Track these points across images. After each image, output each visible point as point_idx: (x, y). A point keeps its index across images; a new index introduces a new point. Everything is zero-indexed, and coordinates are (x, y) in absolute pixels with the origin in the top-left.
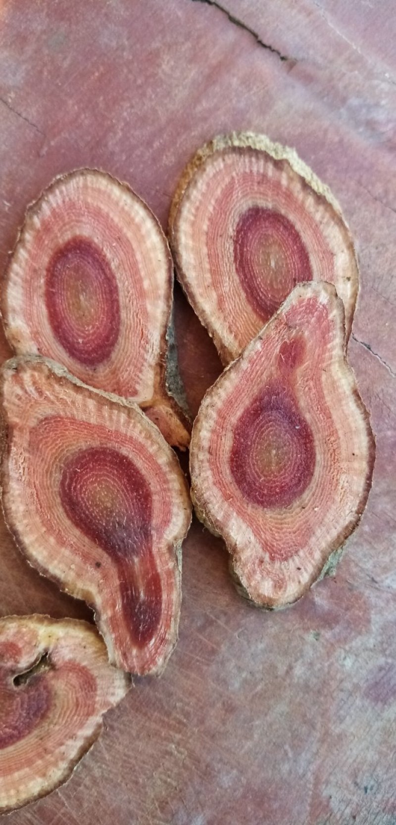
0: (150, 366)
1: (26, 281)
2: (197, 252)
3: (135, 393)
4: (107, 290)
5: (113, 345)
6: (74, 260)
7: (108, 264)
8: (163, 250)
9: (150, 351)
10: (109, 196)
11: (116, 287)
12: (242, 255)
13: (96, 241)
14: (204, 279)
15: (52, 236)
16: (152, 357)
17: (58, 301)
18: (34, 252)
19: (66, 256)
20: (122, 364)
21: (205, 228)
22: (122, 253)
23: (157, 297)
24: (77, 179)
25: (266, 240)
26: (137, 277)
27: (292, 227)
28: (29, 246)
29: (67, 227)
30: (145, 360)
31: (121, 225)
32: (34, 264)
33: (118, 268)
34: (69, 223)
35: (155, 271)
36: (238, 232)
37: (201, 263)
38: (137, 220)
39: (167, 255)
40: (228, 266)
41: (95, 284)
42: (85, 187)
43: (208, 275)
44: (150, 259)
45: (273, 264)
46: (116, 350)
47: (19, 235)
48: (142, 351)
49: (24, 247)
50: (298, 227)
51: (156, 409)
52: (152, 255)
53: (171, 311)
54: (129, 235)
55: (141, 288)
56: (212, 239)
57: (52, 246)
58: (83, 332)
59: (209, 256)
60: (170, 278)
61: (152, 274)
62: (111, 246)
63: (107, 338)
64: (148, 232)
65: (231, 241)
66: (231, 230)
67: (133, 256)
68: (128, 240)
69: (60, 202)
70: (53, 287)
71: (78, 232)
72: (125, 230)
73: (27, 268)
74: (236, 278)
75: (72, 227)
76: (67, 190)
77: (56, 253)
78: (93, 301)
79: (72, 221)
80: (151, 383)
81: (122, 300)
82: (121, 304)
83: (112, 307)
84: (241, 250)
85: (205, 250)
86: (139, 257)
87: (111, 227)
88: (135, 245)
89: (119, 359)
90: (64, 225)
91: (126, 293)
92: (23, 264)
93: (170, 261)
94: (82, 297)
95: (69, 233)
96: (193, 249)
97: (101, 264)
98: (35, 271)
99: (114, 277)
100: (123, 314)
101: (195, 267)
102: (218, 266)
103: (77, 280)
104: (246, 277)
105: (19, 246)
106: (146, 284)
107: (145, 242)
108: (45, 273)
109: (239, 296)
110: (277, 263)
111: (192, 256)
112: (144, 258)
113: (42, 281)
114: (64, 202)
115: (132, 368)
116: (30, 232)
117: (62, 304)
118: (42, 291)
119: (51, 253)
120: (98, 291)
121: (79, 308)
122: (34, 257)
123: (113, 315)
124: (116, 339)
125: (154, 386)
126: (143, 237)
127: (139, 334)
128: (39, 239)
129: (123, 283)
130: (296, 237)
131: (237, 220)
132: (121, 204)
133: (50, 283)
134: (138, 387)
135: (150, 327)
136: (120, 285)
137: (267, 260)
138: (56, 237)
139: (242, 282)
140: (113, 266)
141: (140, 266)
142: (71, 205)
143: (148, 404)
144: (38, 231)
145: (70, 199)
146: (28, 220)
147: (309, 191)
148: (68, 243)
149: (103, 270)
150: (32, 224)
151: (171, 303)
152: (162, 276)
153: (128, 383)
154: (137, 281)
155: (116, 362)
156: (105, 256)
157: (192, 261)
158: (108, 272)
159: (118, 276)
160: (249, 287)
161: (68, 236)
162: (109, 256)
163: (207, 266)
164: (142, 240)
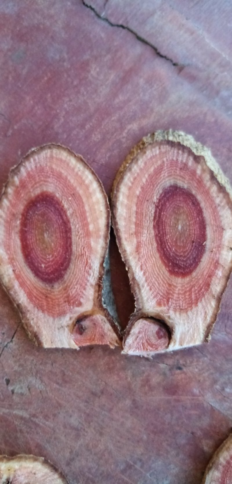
0: (92, 285)
1: (7, 222)
2: (129, 208)
3: (80, 304)
4: (64, 230)
5: (65, 269)
6: (41, 208)
7: (65, 212)
8: (104, 204)
9: (92, 274)
10: (68, 164)
11: (70, 229)
12: (159, 217)
13: (57, 195)
14: (130, 229)
15: (27, 191)
16: (93, 279)
17: (29, 237)
18: (13, 201)
19: (36, 206)
20: (72, 283)
21: (138, 193)
22: (75, 205)
23: (98, 237)
24: (46, 151)
25: (178, 209)
26: (85, 222)
27: (198, 204)
28: (10, 197)
29: (38, 185)
30: (88, 281)
31: (75, 185)
32: (13, 210)
33: (72, 215)
34: (39, 182)
35: (98, 219)
36: (160, 200)
37: (130, 217)
38: (87, 182)
39: (107, 208)
40: (149, 223)
41: (55, 226)
42: (52, 157)
43: (133, 226)
44: (95, 210)
45: (180, 227)
46: (68, 273)
47: (4, 189)
48: (86, 275)
49: (7, 198)
50: (202, 205)
51: (94, 317)
52: (96, 207)
53: (108, 247)
54: (81, 192)
55: (88, 229)
56: (141, 201)
57: (27, 198)
58: (45, 259)
59: (137, 213)
60: (108, 223)
61: (95, 220)
62: (68, 200)
63: (62, 264)
64: (94, 191)
65: (154, 206)
66: (155, 198)
67: (83, 207)
68: (80, 196)
69: (33, 167)
70: (26, 227)
71: (45, 189)
72: (78, 189)
73: (8, 213)
74: (153, 232)
75: (41, 185)
76: (38, 159)
77: (29, 203)
78: (53, 238)
79: (41, 181)
80: (91, 298)
81: (74, 238)
82: (73, 240)
83: (67, 243)
84: (160, 213)
85: (134, 208)
86: (87, 208)
87: (68, 186)
88: (84, 200)
89: (70, 280)
90: (36, 184)
91: (77, 233)
92: (6, 210)
93: (108, 212)
94: (46, 235)
95: (38, 189)
96: (126, 206)
97: (60, 212)
98: (14, 215)
99: (69, 221)
100: (74, 248)
101: (125, 219)
102: (141, 221)
103: (43, 222)
104: (159, 233)
105: (3, 197)
106: (91, 227)
107: (91, 198)
108: (20, 217)
109: (152, 245)
110: (182, 227)
111: (125, 210)
112: (90, 209)
113: (18, 222)
114: (36, 167)
115: (78, 286)
116: (12, 187)
117: (32, 239)
118: (18, 229)
119: (25, 203)
120: (57, 231)
121: (44, 242)
122: (13, 205)
123: (67, 248)
124: (68, 265)
125: (94, 300)
126: (90, 194)
127: (84, 262)
128: (17, 193)
129: (75, 225)
130: (200, 212)
131: (161, 192)
132: (76, 170)
133: (24, 224)
134: (82, 300)
135: (93, 257)
136: (73, 227)
137: (176, 224)
138: (30, 192)
139: (156, 236)
140: (69, 213)
141: (88, 214)
142: (41, 170)
143: (89, 313)
144: (17, 187)
145: (40, 165)
146: (10, 179)
147: (215, 181)
148: (38, 196)
149: (61, 216)
150: (13, 182)
151: (108, 241)
152: (102, 222)
153: (75, 297)
154: (85, 225)
155: (67, 281)
156: (63, 206)
157: (124, 214)
158: (65, 218)
159: (71, 220)
160: (161, 240)
161: (38, 191)
162: (66, 206)
163: (134, 220)
164: (89, 196)
